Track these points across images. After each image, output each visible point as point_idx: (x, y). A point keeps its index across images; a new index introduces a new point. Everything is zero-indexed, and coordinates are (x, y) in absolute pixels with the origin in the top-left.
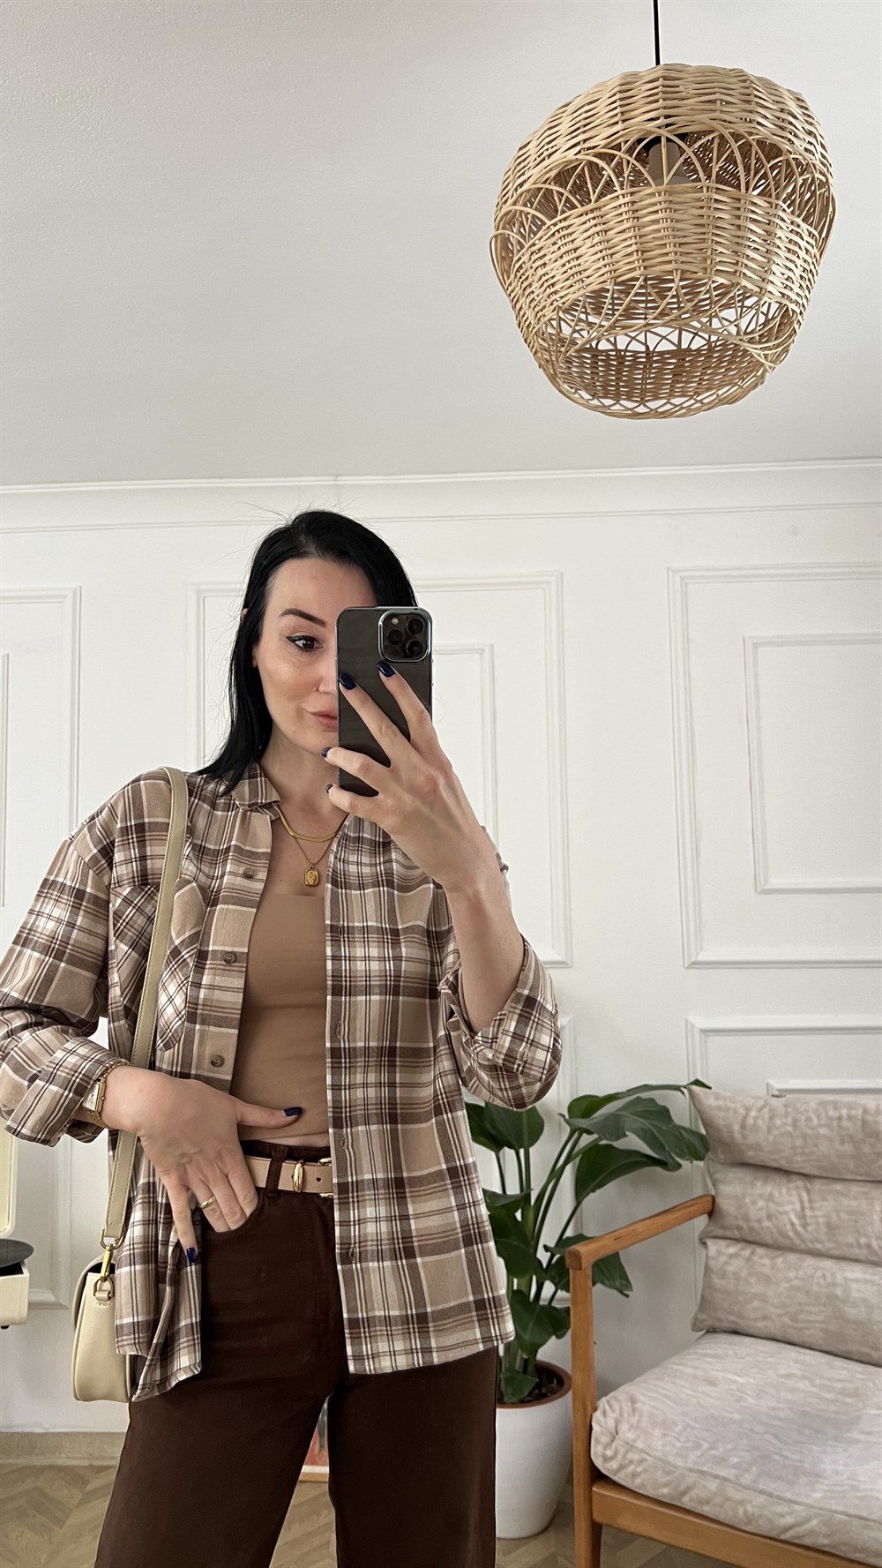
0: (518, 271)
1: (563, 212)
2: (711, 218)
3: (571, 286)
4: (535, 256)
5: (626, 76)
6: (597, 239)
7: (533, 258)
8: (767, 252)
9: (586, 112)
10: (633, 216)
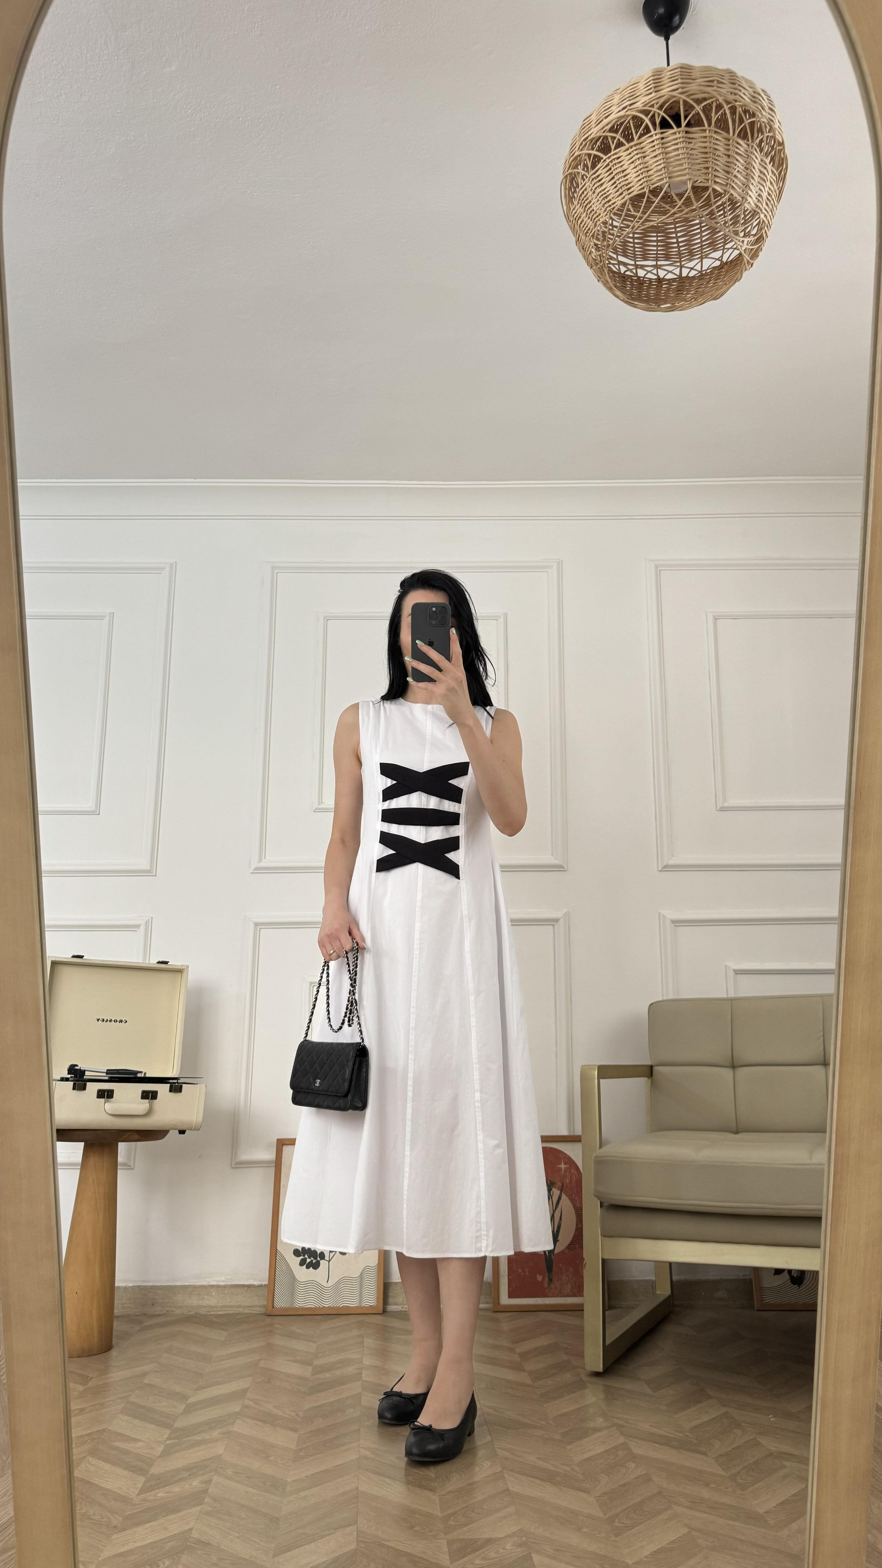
0: (581, 196)
1: (615, 149)
2: (712, 149)
3: (621, 194)
4: (595, 181)
5: (655, 69)
6: (638, 162)
7: (593, 183)
8: (746, 175)
9: (630, 89)
10: (663, 146)
